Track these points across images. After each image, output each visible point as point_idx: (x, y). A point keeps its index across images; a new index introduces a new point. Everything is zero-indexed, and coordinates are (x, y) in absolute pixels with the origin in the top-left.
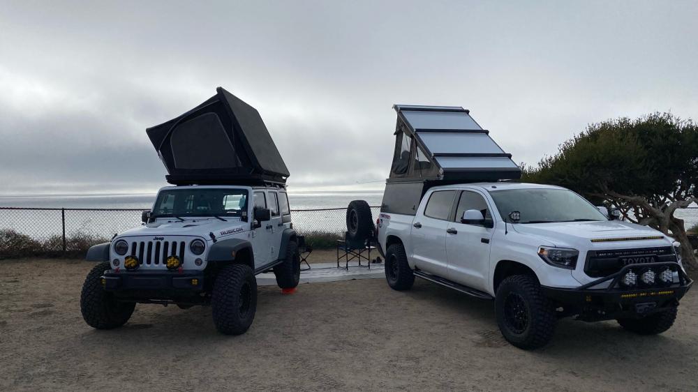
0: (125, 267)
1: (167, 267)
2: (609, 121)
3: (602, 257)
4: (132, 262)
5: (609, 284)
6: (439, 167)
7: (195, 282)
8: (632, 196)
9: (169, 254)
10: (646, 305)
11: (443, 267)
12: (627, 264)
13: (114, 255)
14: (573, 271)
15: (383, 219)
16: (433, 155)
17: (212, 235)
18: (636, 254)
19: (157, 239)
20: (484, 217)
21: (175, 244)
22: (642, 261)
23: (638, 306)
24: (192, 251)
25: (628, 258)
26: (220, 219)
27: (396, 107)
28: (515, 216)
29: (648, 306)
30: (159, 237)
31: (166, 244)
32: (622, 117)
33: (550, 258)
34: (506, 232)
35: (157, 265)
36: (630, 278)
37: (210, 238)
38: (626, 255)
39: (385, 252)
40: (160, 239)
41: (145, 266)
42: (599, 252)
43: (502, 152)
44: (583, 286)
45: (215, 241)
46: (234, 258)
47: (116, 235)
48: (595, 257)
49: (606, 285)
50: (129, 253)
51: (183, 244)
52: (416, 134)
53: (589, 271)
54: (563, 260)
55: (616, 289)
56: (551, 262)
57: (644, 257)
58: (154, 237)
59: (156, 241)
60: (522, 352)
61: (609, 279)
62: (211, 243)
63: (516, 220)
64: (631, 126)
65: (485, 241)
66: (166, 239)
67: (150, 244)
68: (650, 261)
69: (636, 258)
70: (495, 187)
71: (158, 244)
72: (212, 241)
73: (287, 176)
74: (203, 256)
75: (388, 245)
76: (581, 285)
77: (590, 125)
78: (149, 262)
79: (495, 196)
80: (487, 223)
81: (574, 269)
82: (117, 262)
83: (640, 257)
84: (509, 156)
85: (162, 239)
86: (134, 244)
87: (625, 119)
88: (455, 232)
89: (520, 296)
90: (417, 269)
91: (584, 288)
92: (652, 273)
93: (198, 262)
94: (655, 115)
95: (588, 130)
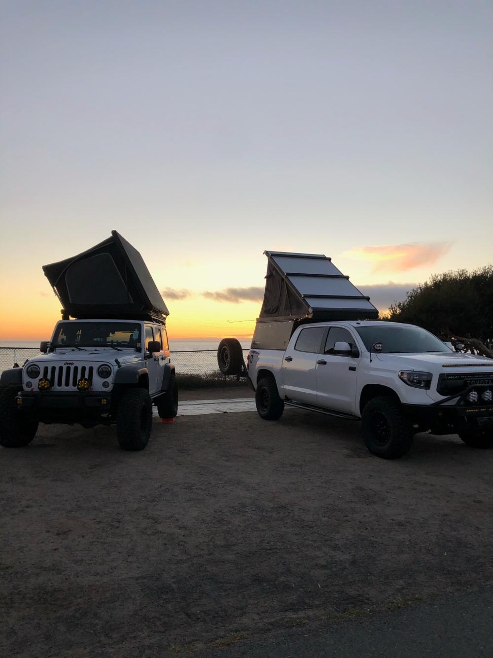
0: (38, 388)
1: (78, 388)
2: (450, 272)
3: (451, 379)
4: (46, 384)
5: (456, 402)
6: (309, 306)
7: (104, 402)
8: (470, 339)
9: (79, 377)
10: (486, 418)
11: (314, 395)
12: (470, 384)
13: (26, 379)
14: (428, 390)
15: (254, 355)
16: (303, 296)
17: (117, 361)
18: (477, 378)
19: (68, 364)
20: (351, 348)
21: (84, 368)
22: (482, 383)
23: (480, 419)
24: (99, 375)
25: (471, 381)
26: (116, 349)
27: (267, 253)
28: (379, 347)
29: (486, 420)
30: (69, 362)
31: (76, 368)
32: (461, 269)
33: (409, 381)
34: (371, 361)
35: (67, 387)
36: (473, 396)
37: (115, 364)
38: (470, 378)
39: (256, 386)
40: (70, 364)
41: (56, 388)
42: (449, 375)
43: (362, 296)
44: (436, 402)
45: (119, 366)
46: (138, 382)
47: (27, 361)
48: (445, 379)
49: (453, 402)
50: (41, 376)
51: (91, 369)
52: (286, 277)
53: (440, 391)
54: (419, 382)
55: (462, 405)
56: (409, 383)
57: (484, 380)
58: (65, 362)
59: (67, 365)
60: (385, 461)
61: (457, 397)
62: (116, 368)
63: (379, 350)
64: (469, 277)
65: (352, 369)
66: (76, 364)
67: (61, 368)
68: (488, 383)
69: (478, 380)
70: (359, 324)
71: (68, 369)
72: (117, 367)
73: (167, 314)
74: (110, 380)
75: (259, 379)
76: (434, 402)
77: (433, 275)
78: (60, 384)
79: (360, 330)
80: (354, 353)
81: (429, 389)
82: (29, 385)
83: (481, 380)
84: (368, 299)
85: (72, 364)
86: (46, 369)
87: (463, 270)
88: (325, 363)
89: (384, 414)
90: (287, 399)
91: (437, 404)
92: (490, 392)
93: (105, 385)
94: (488, 268)
95: (431, 280)
